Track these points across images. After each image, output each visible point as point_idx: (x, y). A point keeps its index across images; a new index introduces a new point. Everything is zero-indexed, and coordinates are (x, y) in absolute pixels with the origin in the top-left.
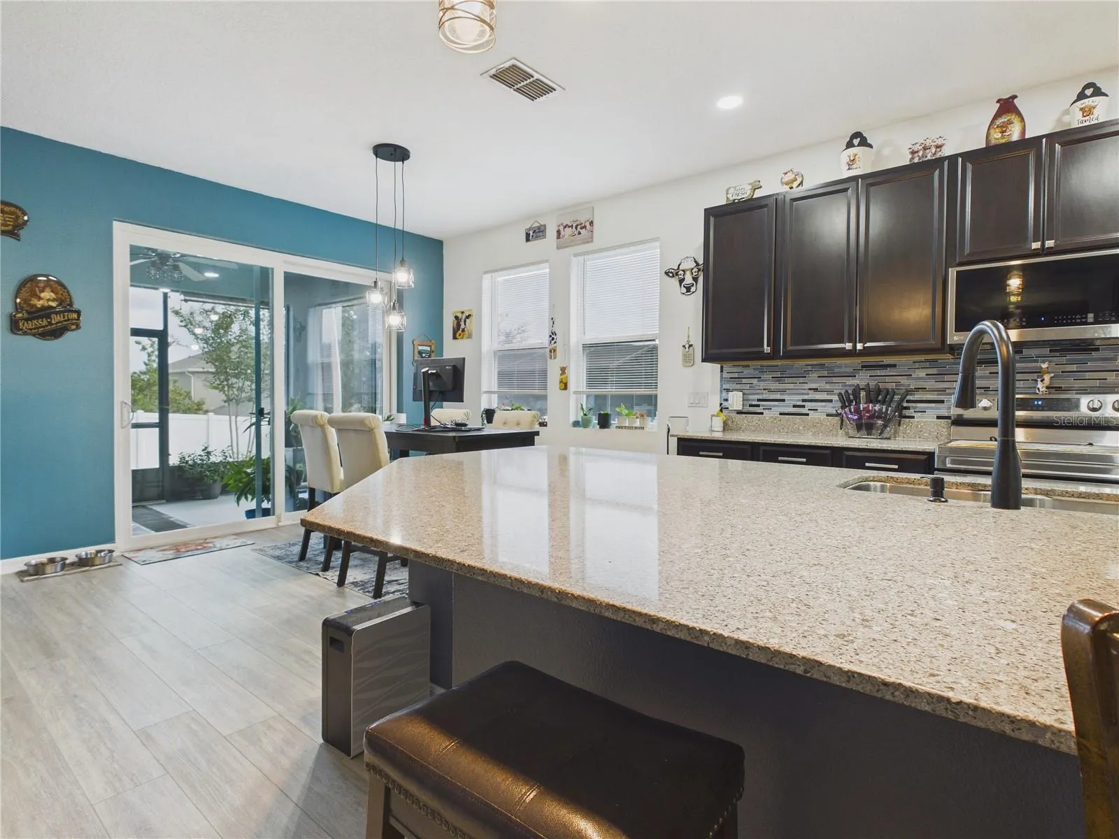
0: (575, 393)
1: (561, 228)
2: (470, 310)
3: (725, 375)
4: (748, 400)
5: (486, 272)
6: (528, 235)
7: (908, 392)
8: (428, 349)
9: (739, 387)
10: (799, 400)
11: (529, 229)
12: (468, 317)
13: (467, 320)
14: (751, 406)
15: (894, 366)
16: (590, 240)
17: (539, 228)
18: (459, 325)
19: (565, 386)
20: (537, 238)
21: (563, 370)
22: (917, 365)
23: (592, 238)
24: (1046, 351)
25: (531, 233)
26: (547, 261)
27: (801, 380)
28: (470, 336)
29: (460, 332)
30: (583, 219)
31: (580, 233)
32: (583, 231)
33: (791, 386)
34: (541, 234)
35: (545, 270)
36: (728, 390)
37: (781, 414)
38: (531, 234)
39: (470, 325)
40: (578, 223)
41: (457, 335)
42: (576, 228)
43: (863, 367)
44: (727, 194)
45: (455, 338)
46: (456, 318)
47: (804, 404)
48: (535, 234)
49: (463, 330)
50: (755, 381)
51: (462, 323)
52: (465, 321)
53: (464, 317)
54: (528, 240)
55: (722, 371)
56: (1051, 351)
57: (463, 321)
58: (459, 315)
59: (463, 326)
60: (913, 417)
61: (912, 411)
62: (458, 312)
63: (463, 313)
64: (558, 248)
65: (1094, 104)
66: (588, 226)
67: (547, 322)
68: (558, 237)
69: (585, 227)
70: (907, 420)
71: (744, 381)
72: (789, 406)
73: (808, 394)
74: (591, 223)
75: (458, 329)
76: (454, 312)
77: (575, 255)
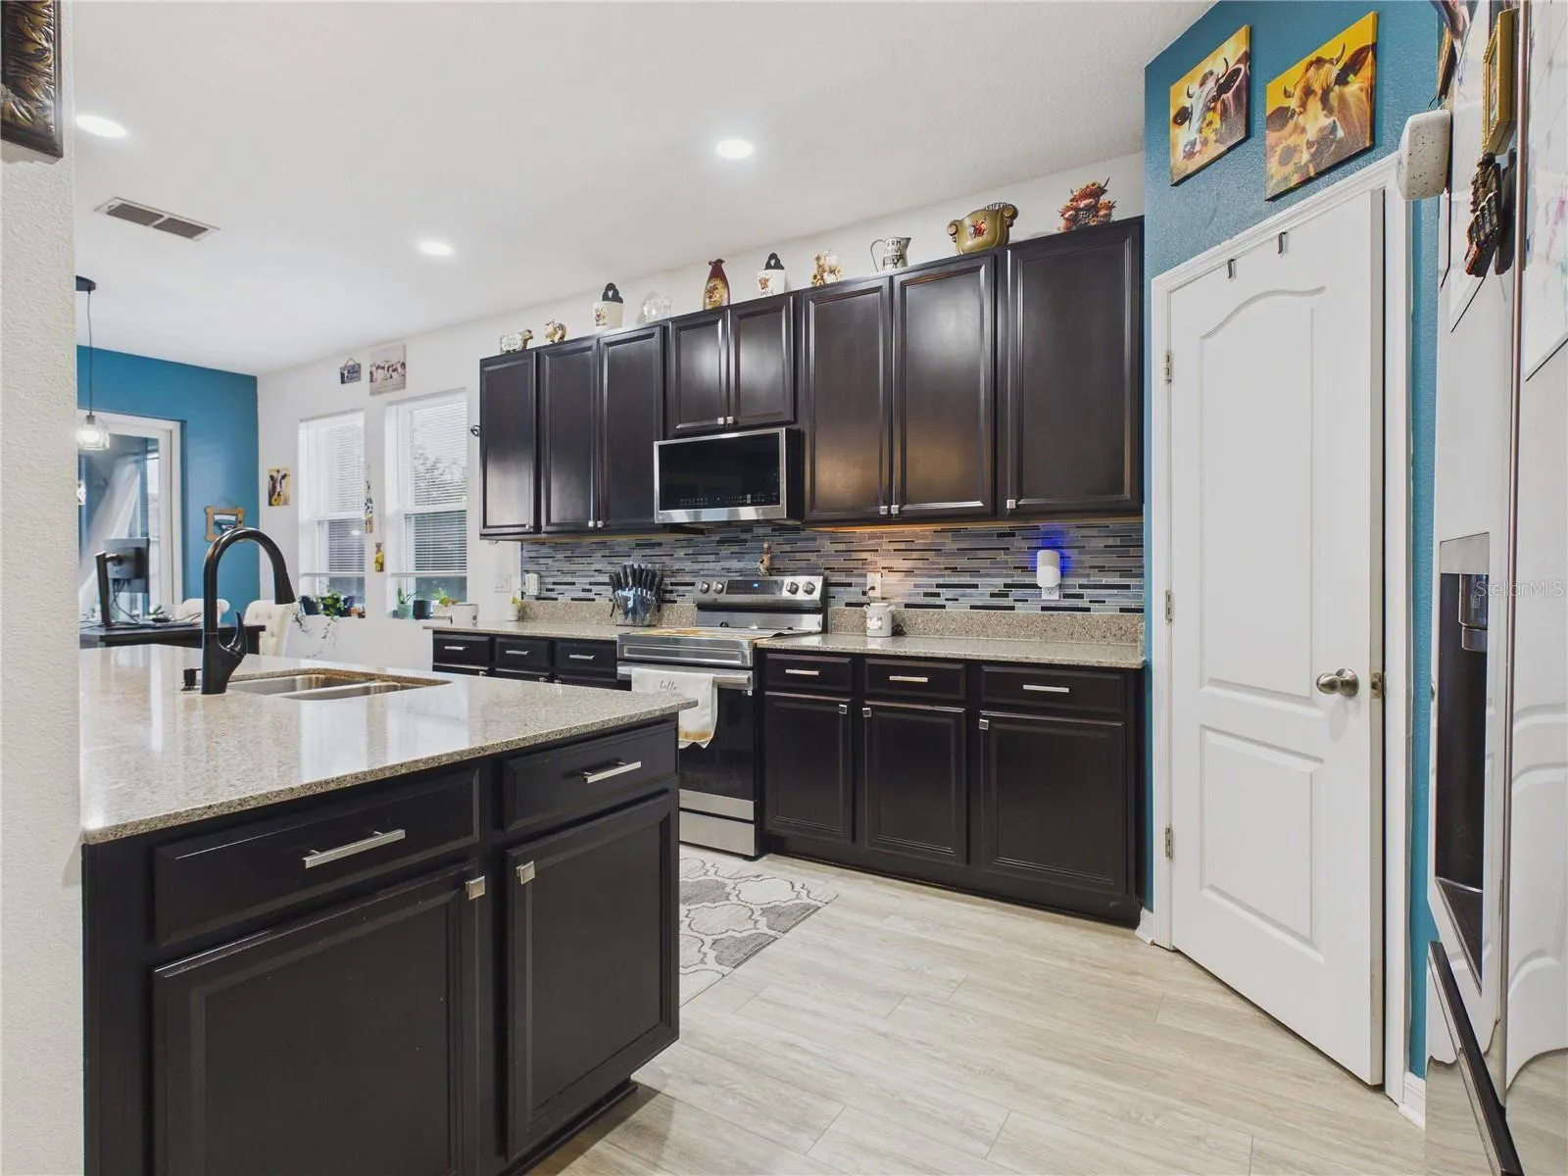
0: (393, 575)
1: (374, 369)
2: (285, 469)
3: (526, 554)
4: (545, 583)
5: (302, 421)
6: (342, 375)
7: (674, 573)
8: (233, 518)
9: (536, 568)
10: (586, 584)
11: (343, 369)
12: (284, 477)
13: (283, 481)
14: (548, 590)
15: (660, 544)
16: (402, 385)
17: (353, 367)
18: (274, 488)
19: (381, 567)
20: (351, 379)
21: (379, 546)
22: (678, 544)
23: (405, 383)
24: (768, 530)
25: (346, 372)
26: (362, 410)
27: (589, 560)
28: (286, 503)
29: (276, 496)
30: (395, 359)
31: (391, 377)
32: (394, 375)
33: (580, 567)
34: (355, 375)
35: (358, 421)
36: (527, 572)
37: (572, 599)
38: (346, 374)
39: (285, 488)
40: (390, 364)
41: (273, 501)
42: (388, 370)
43: (637, 545)
44: (501, 343)
45: (270, 504)
46: (272, 477)
47: (590, 587)
48: (350, 374)
49: (279, 495)
50: (550, 561)
51: (278, 486)
52: (281, 483)
53: (280, 477)
54: (343, 382)
55: (522, 549)
56: (772, 530)
57: (279, 481)
58: (275, 474)
59: (278, 489)
60: (675, 602)
61: (675, 594)
62: (274, 470)
63: (278, 471)
64: (372, 393)
65: (767, 277)
66: (399, 369)
67: (364, 486)
68: (371, 381)
69: (395, 370)
70: (670, 605)
71: (542, 561)
72: (578, 590)
73: (594, 576)
74: (403, 365)
75: (274, 493)
76: (270, 470)
77: (390, 403)
